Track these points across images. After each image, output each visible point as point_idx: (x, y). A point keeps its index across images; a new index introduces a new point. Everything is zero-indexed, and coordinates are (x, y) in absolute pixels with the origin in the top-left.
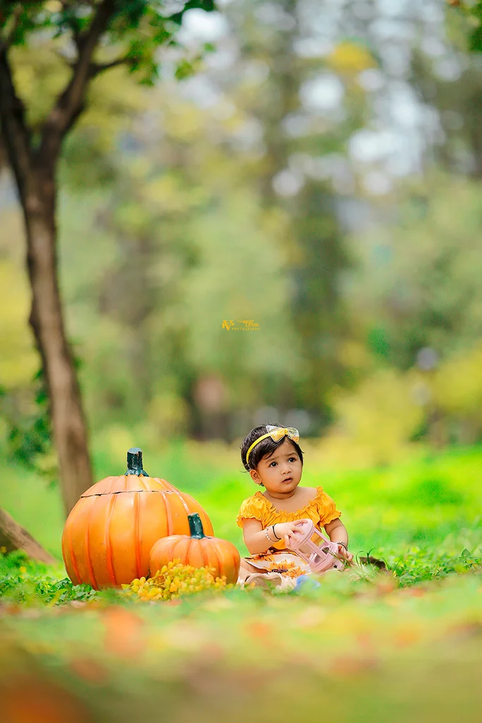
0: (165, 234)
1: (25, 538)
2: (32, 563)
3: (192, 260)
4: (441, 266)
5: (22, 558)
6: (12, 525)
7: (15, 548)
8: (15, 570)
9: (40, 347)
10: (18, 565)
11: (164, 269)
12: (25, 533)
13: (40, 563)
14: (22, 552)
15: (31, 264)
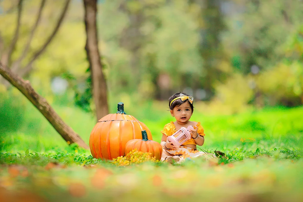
0: (147, 13)
1: (78, 138)
2: (80, 148)
3: (159, 25)
4: (263, 30)
5: (76, 146)
6: (73, 133)
7: (73, 142)
8: (73, 151)
9: (89, 58)
10: (74, 149)
11: (147, 28)
12: (78, 136)
13: (84, 149)
14: (76, 144)
15: (86, 24)
